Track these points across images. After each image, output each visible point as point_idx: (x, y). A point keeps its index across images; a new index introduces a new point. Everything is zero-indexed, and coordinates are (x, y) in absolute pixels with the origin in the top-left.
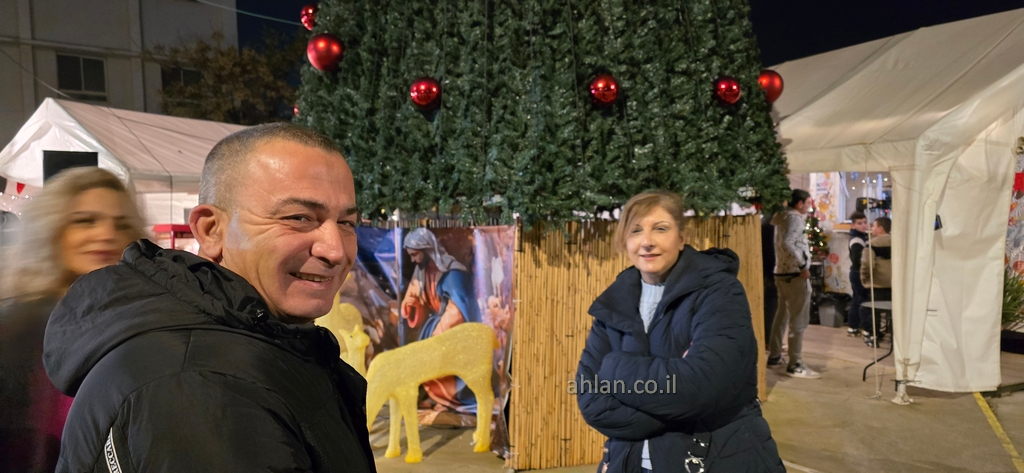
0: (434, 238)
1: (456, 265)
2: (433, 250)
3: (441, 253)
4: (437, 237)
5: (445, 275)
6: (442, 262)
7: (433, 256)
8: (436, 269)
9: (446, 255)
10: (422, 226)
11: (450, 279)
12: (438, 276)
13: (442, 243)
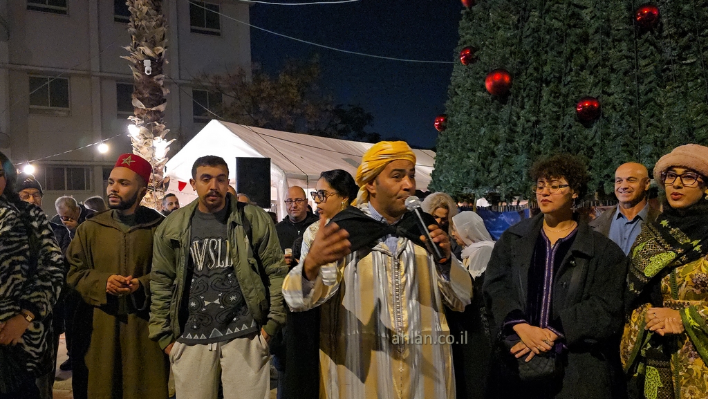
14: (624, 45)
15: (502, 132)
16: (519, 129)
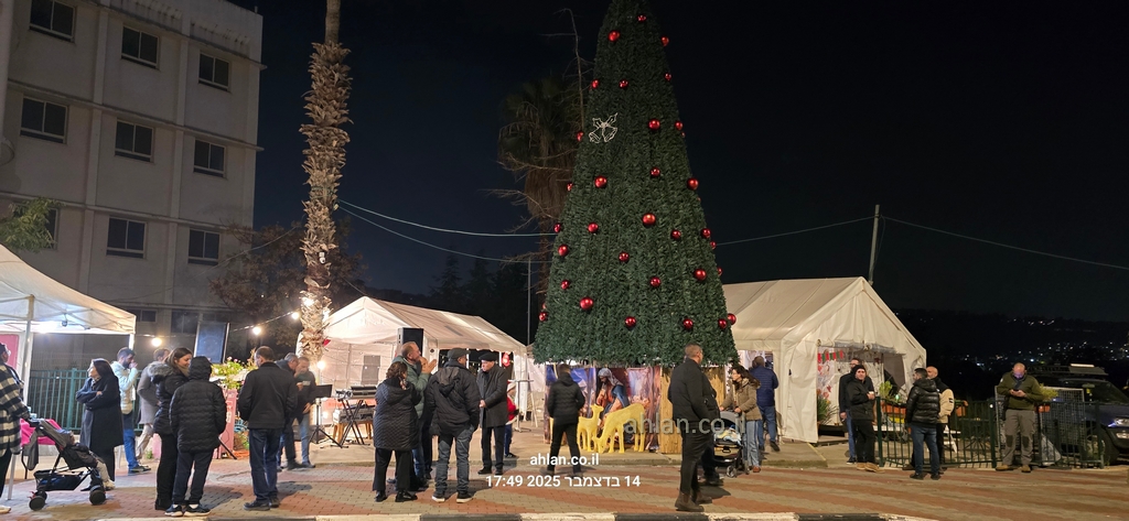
1: (620, 383)
2: (610, 377)
3: (613, 378)
4: (612, 372)
5: (615, 387)
6: (614, 382)
7: (610, 380)
8: (611, 385)
9: (616, 379)
11: (617, 389)
12: (612, 388)
13: (614, 374)
14: (645, 294)
15: (588, 328)
16: (597, 328)
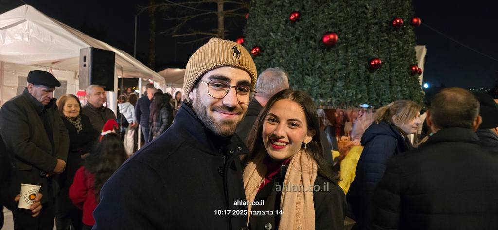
0: (324, 113)
1: (330, 124)
2: (323, 118)
3: (326, 119)
4: (325, 112)
5: (326, 127)
6: (326, 122)
7: (323, 120)
8: (323, 125)
9: (327, 120)
10: (320, 108)
11: (327, 129)
12: (324, 128)
13: (326, 115)
